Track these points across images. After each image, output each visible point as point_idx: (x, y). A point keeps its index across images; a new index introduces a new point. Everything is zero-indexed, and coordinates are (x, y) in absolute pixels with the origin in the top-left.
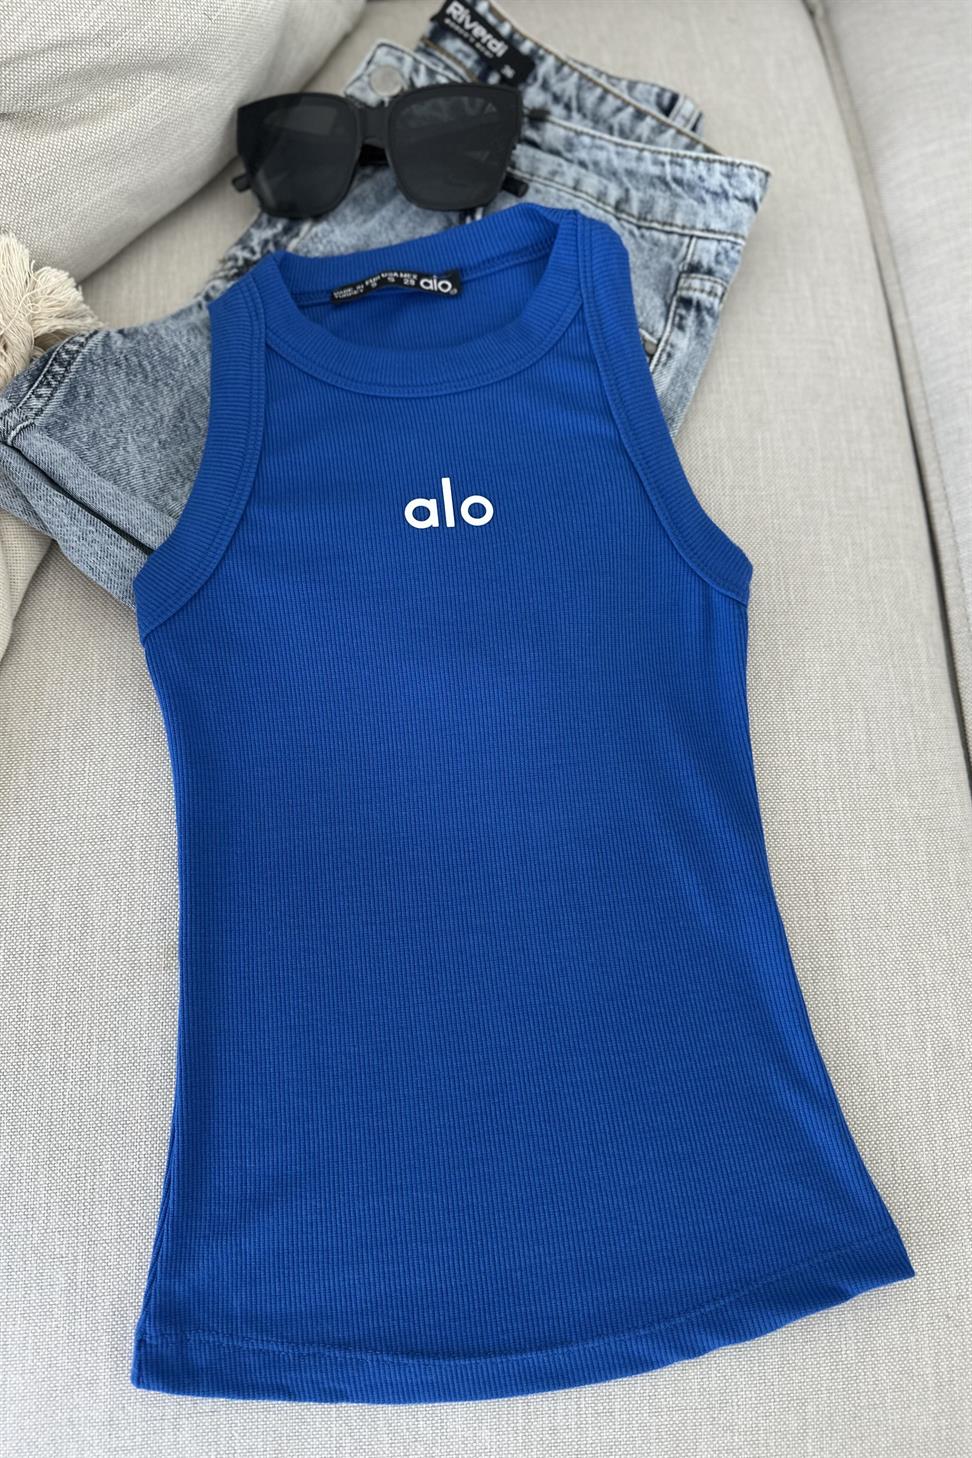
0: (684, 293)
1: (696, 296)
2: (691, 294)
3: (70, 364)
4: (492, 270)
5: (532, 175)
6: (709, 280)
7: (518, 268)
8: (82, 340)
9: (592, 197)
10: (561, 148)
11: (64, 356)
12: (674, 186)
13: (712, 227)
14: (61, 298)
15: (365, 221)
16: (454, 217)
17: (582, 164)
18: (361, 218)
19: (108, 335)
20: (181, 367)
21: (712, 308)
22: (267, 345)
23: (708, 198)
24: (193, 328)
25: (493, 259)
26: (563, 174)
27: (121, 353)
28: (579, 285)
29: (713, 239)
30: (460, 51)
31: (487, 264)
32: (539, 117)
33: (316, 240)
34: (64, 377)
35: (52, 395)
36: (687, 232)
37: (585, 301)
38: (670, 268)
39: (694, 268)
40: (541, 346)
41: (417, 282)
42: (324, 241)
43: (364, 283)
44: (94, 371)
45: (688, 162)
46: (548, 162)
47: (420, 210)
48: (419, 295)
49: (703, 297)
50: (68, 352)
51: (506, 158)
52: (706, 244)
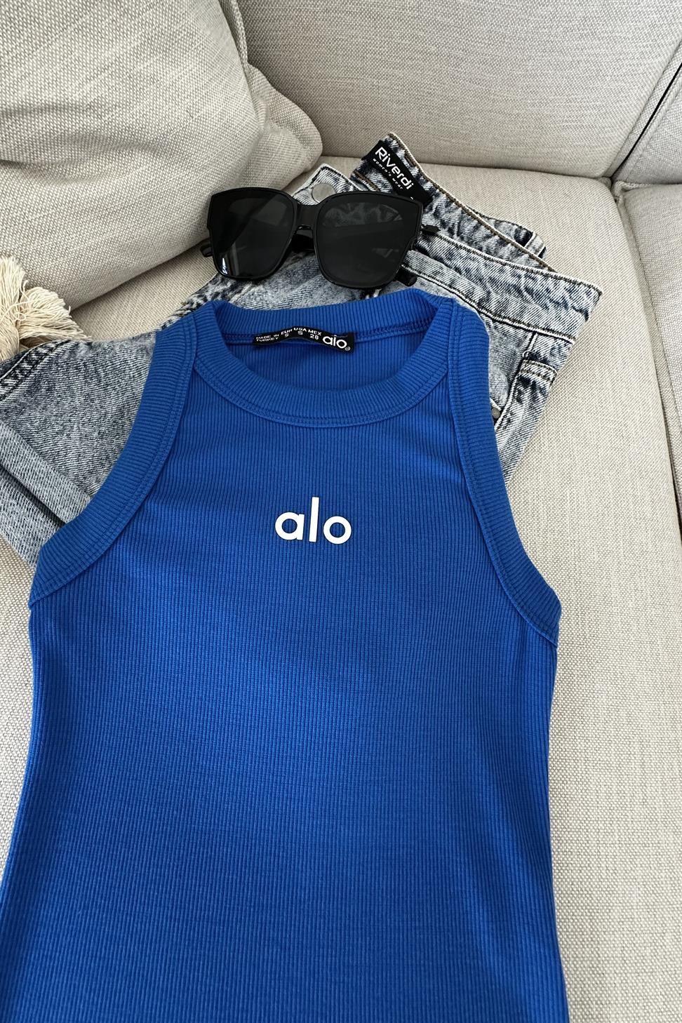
0: (524, 374)
1: (533, 377)
2: (530, 375)
3: (37, 363)
4: (380, 336)
5: (420, 273)
6: (545, 367)
7: (400, 338)
8: (53, 346)
9: (463, 294)
10: (443, 256)
11: (34, 356)
12: (525, 294)
13: (552, 327)
14: (48, 313)
15: (292, 289)
16: (357, 294)
17: (457, 270)
18: (290, 286)
19: (77, 345)
20: (127, 377)
21: (544, 388)
22: (193, 369)
23: (550, 305)
24: (143, 349)
25: (382, 328)
26: (443, 274)
27: (82, 360)
28: (447, 357)
29: (551, 336)
30: (380, 182)
31: (376, 332)
32: (430, 233)
33: (252, 297)
34: (30, 372)
35: (17, 385)
36: (531, 328)
37: (450, 371)
38: (515, 354)
39: (533, 357)
40: (410, 400)
41: (321, 338)
42: (258, 299)
43: (279, 333)
44: (57, 371)
45: (539, 277)
46: (432, 265)
47: (333, 286)
48: (321, 348)
49: (539, 379)
50: (37, 354)
51: (402, 258)
52: (545, 339)
